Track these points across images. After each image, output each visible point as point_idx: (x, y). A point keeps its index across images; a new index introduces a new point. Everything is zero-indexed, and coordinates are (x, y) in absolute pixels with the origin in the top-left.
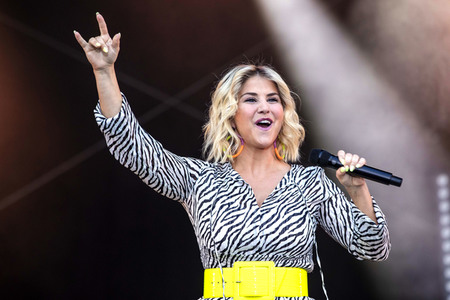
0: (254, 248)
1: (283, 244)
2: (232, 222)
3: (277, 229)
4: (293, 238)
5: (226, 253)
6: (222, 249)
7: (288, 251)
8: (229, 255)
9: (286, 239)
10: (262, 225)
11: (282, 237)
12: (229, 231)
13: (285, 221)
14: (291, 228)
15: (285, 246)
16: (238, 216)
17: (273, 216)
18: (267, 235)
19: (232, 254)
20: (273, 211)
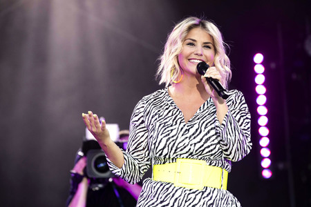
0: (187, 152)
1: (207, 150)
2: (169, 135)
3: (201, 139)
4: (214, 146)
5: (167, 157)
6: (164, 154)
7: (212, 155)
8: (169, 158)
9: (209, 147)
10: (190, 137)
11: (206, 145)
12: (167, 141)
13: (206, 134)
14: (212, 139)
15: (209, 152)
16: (172, 130)
17: (197, 130)
18: (195, 144)
19: (172, 157)
20: (196, 127)
